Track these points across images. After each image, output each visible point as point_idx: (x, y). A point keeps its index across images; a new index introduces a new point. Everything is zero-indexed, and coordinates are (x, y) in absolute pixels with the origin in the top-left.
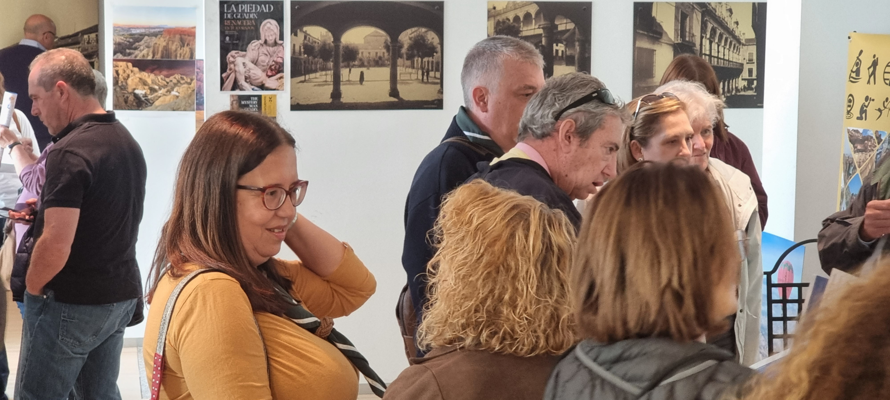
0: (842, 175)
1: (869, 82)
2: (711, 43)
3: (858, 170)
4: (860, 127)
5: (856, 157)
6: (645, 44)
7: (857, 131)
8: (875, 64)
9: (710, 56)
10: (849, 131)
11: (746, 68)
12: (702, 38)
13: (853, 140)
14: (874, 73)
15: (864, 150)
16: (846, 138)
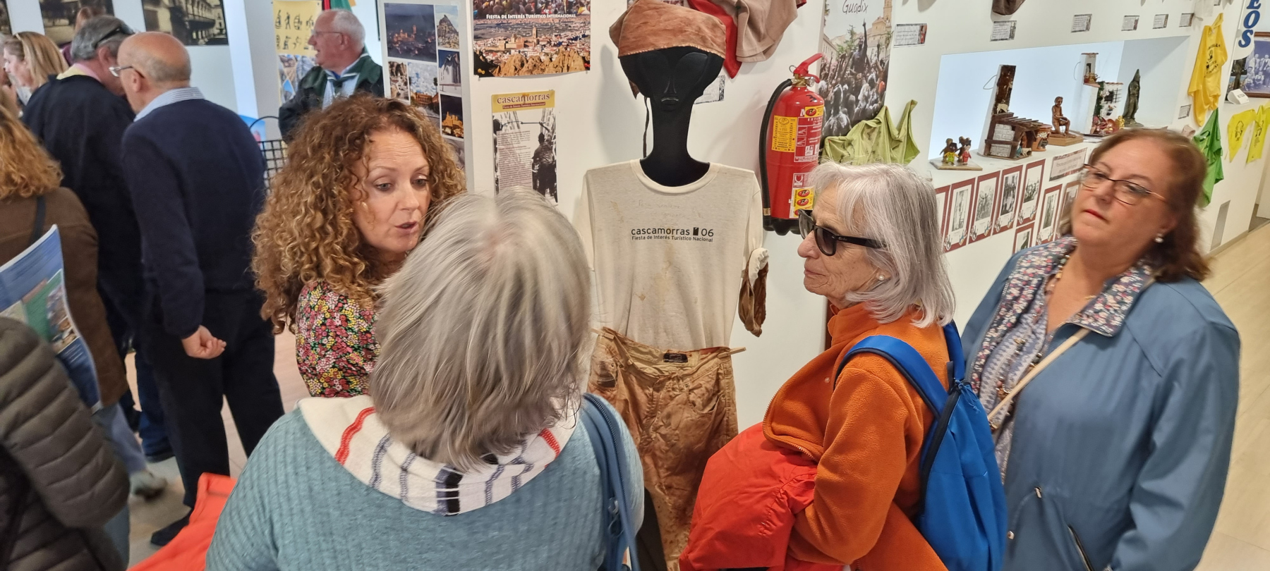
0: (279, 81)
1: (286, 28)
2: (193, 7)
3: (288, 78)
4: (285, 53)
5: (286, 70)
6: (150, 7)
7: (284, 56)
8: (288, 18)
9: (194, 15)
10: (280, 56)
11: (217, 22)
12: (186, 4)
13: (283, 61)
14: (288, 23)
15: (289, 66)
16: (279, 60)
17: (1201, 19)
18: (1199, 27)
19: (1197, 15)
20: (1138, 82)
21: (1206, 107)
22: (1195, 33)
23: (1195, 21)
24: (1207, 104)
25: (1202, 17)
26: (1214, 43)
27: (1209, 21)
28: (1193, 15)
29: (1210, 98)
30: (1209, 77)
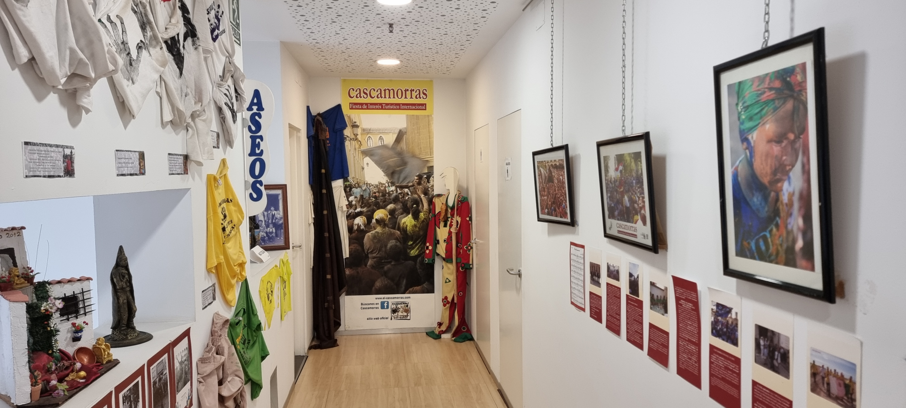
17: (200, 164)
18: (200, 176)
19: (193, 157)
20: (127, 268)
21: (234, 281)
22: (196, 184)
23: (192, 166)
24: (234, 277)
25: (201, 160)
26: (224, 197)
27: (211, 168)
28: (186, 157)
29: (236, 268)
30: (228, 241)
